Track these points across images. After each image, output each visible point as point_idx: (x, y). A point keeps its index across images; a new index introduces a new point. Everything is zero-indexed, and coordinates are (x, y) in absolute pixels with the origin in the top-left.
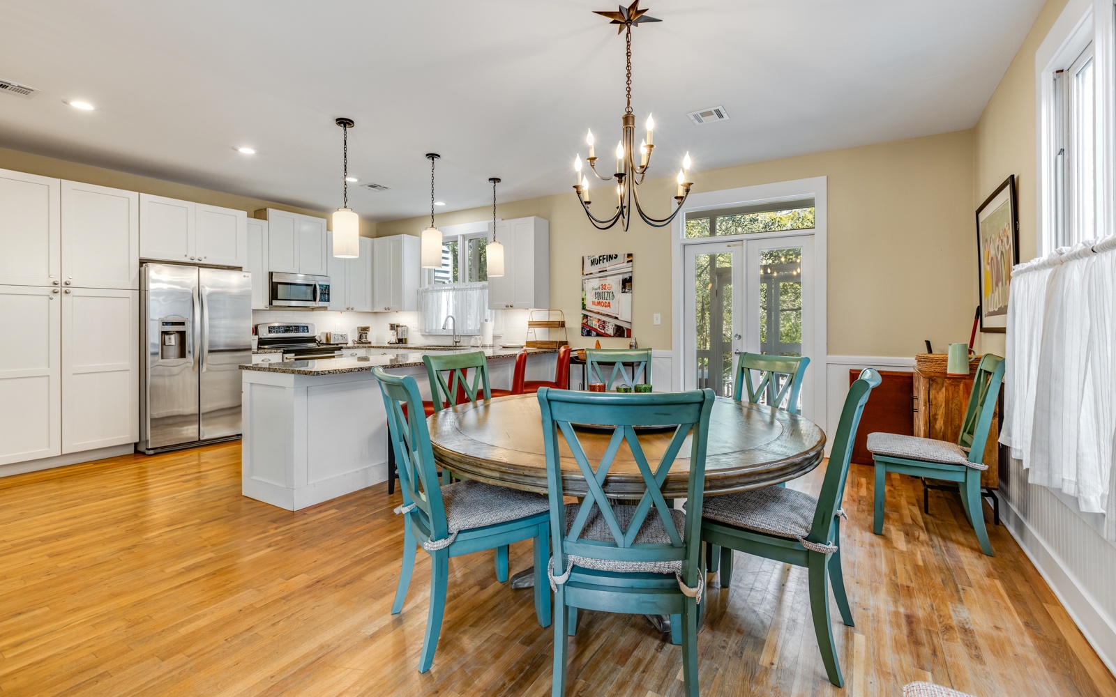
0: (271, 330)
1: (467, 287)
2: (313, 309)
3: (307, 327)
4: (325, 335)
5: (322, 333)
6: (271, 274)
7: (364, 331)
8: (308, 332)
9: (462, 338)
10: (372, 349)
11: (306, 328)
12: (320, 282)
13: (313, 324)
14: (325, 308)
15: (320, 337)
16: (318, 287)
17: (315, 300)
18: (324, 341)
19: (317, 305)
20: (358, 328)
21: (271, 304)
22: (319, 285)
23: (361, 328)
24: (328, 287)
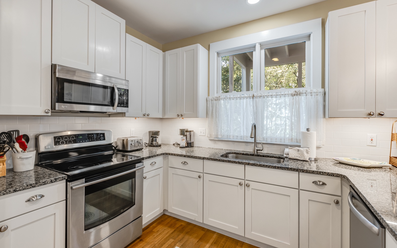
0: (58, 140)
1: (269, 94)
2: (110, 115)
3: (104, 134)
4: (121, 141)
5: (118, 139)
6: (53, 67)
7: (154, 135)
8: (104, 139)
9: (264, 146)
10: (170, 157)
11: (101, 136)
12: (119, 84)
13: (109, 131)
14: (123, 114)
15: (116, 142)
16: (116, 91)
17: (112, 104)
18: (120, 147)
19: (115, 111)
20: (150, 132)
21: (53, 107)
22: (118, 88)
23: (152, 132)
24: (126, 92)
